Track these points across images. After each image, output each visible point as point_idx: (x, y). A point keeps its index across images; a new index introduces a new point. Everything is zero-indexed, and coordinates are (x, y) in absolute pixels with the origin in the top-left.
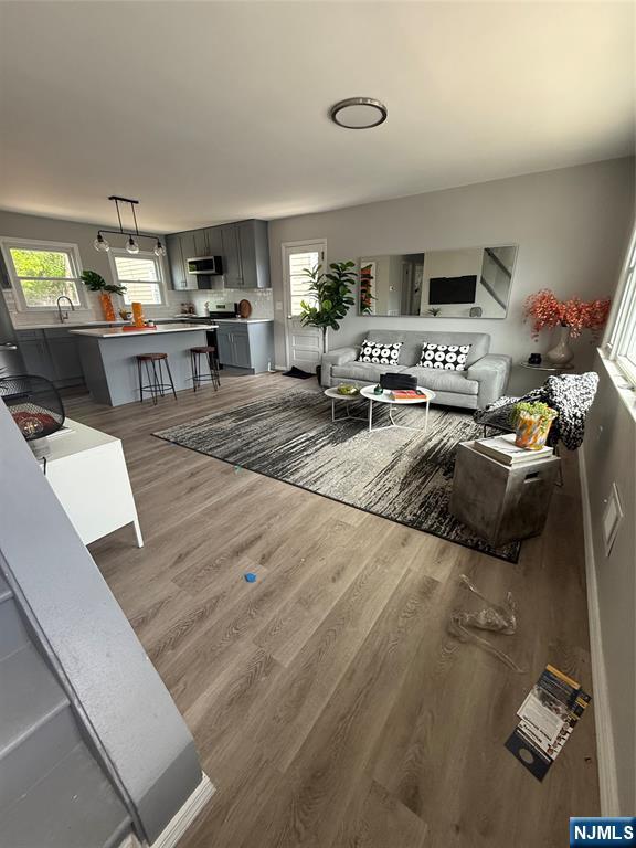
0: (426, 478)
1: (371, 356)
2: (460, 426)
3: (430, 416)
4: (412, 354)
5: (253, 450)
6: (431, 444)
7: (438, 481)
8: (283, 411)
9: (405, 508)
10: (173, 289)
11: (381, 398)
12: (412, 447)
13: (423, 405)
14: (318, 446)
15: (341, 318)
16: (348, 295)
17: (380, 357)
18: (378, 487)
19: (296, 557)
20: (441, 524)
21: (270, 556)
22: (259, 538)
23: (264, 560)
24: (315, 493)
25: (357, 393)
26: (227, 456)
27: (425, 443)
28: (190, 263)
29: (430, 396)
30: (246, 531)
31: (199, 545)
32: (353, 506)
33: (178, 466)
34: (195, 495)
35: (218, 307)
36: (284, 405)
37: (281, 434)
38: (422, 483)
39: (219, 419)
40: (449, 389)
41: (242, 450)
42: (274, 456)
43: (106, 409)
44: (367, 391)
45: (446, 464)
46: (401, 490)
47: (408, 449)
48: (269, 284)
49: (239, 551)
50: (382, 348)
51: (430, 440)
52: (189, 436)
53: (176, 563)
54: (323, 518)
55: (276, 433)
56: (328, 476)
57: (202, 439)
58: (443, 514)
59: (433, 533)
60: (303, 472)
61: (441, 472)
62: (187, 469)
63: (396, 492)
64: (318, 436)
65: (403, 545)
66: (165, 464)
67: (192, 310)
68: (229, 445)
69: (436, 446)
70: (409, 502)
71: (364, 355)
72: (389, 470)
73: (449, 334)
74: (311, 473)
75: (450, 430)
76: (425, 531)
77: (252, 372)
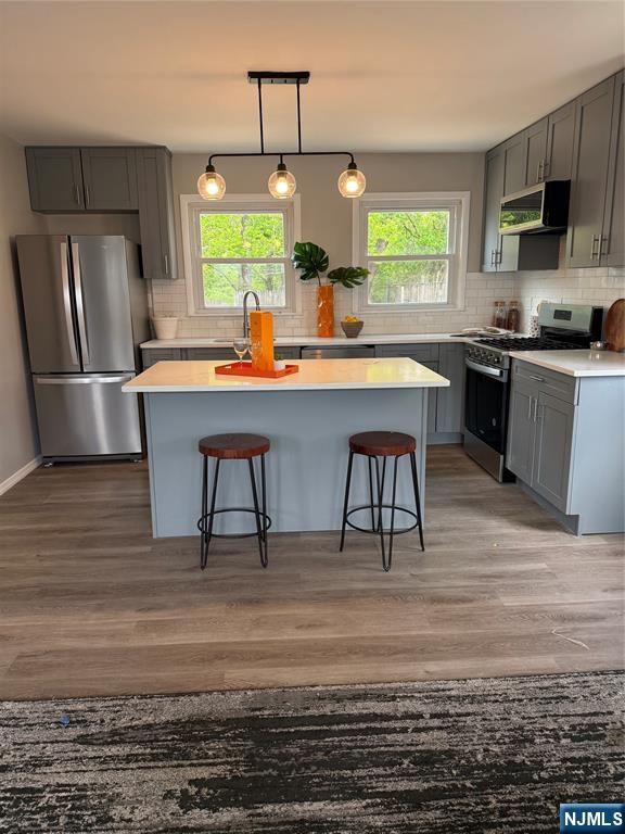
10: (481, 270)
28: (507, 207)
35: (558, 316)
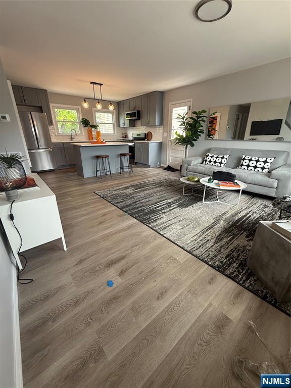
0: (233, 238)
1: (210, 161)
2: (262, 206)
3: (242, 198)
4: (235, 161)
5: (137, 206)
6: (240, 215)
7: (241, 241)
8: (159, 187)
9: (216, 256)
10: (119, 127)
11: (212, 185)
12: (228, 215)
13: (238, 191)
14: (171, 208)
15: (196, 140)
16: (201, 128)
17: (215, 162)
18: (201, 238)
19: (140, 276)
20: (240, 273)
21: (125, 271)
22: (123, 258)
23: (122, 273)
24: (162, 235)
25: (198, 181)
26: (124, 208)
27: (236, 214)
28: (127, 114)
29: (243, 186)
30: (118, 252)
31: (92, 256)
32: (182, 248)
33: (99, 210)
34: (101, 226)
35: (138, 135)
36: (160, 184)
37: (154, 199)
38: (230, 240)
39: (126, 188)
40: (257, 183)
41: (132, 205)
42: (146, 211)
43: (81, 179)
44: (204, 181)
45: (249, 230)
46: (216, 243)
47: (225, 217)
48: (161, 123)
49: (110, 264)
50: (217, 158)
51: (240, 212)
52: (110, 195)
53: (77, 264)
54: (162, 253)
55: (151, 198)
56: (172, 226)
57: (115, 197)
58: (242, 265)
59: (233, 279)
60: (159, 222)
61: (245, 234)
62: (103, 211)
63: (211, 243)
64: (173, 203)
65: (210, 283)
66: (94, 207)
67: (126, 136)
68: (126, 202)
69: (243, 217)
70: (219, 252)
71: (206, 161)
72: (210, 228)
73: (261, 151)
74: (163, 223)
75: (254, 208)
76: (226, 276)
77: (149, 166)
